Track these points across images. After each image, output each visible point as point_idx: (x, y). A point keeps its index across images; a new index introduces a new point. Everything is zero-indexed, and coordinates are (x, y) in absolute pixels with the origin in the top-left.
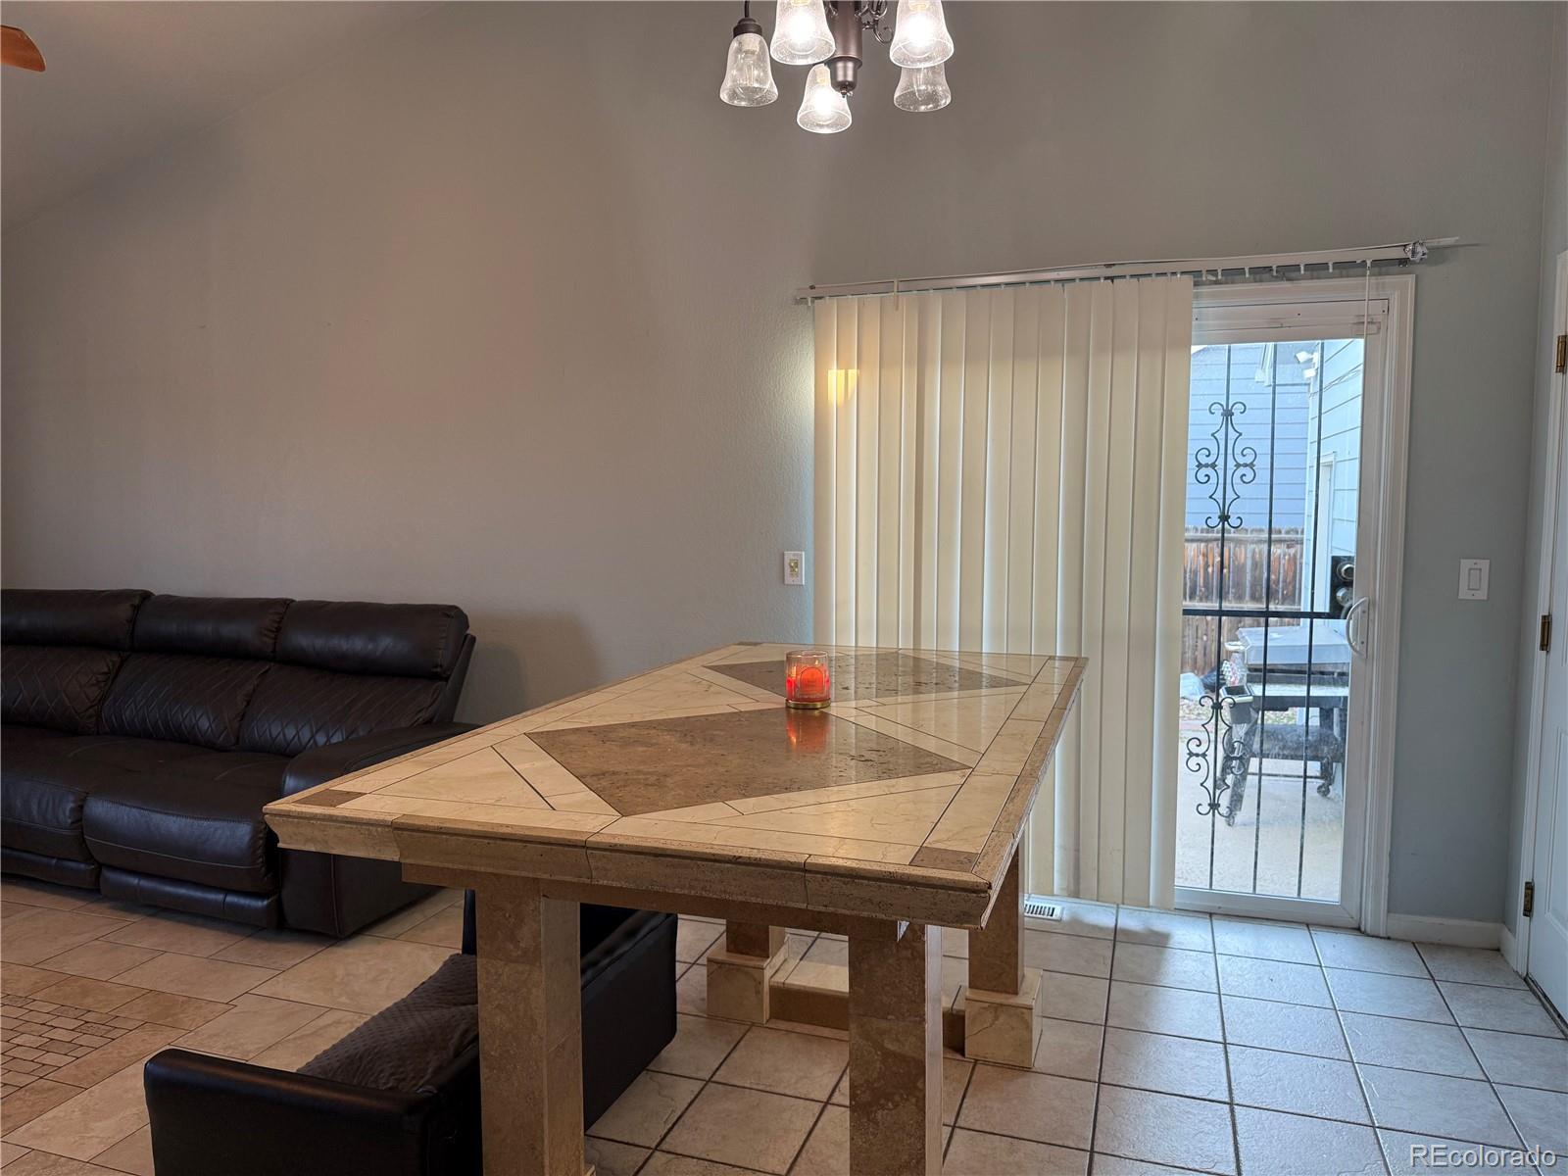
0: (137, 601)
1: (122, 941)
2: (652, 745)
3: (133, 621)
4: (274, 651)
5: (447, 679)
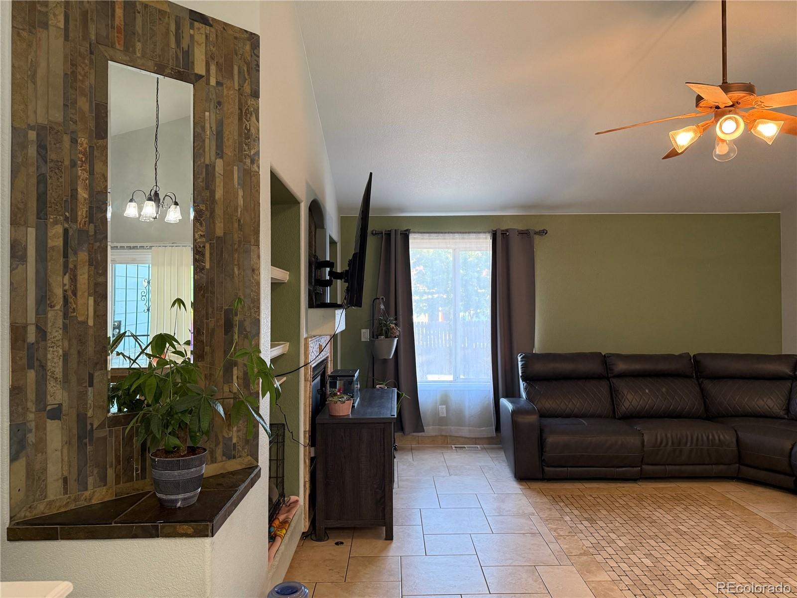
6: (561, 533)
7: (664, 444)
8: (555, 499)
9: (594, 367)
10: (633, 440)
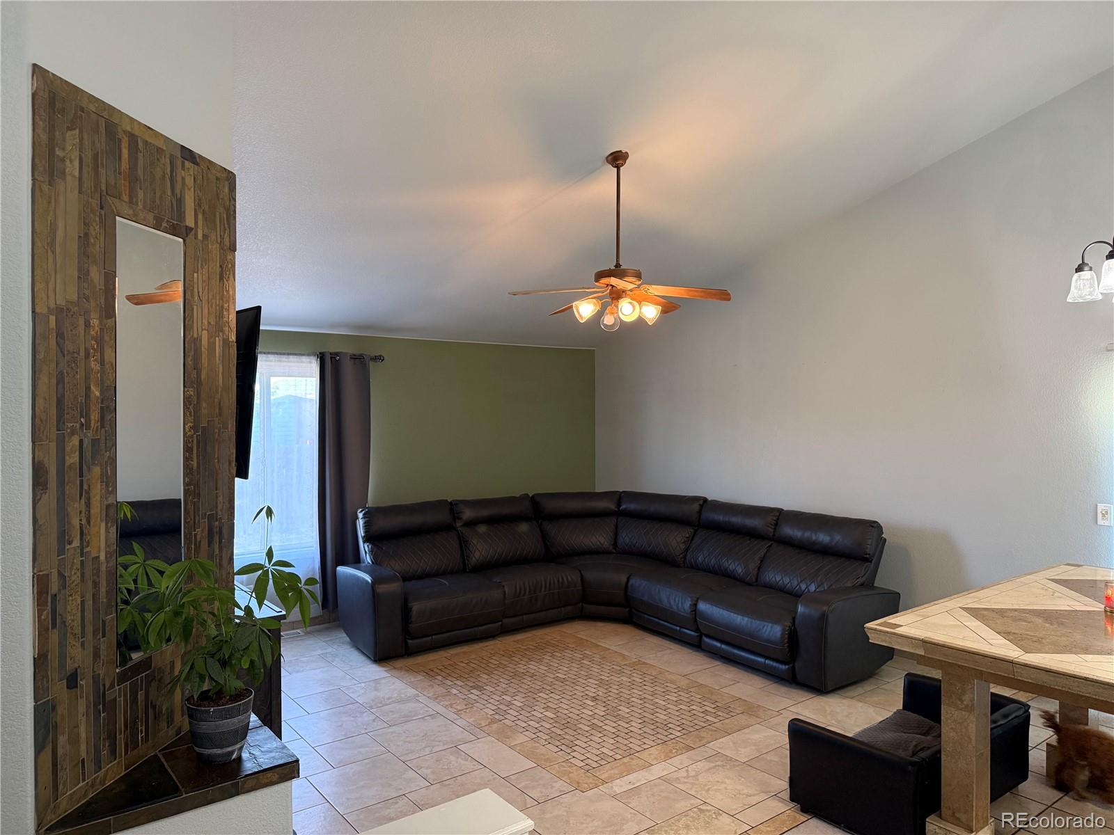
0: (701, 502)
1: (717, 673)
2: (1029, 622)
3: (700, 512)
4: (774, 535)
5: (871, 562)
6: (459, 708)
7: (523, 592)
8: (430, 674)
9: (442, 517)
10: (495, 594)
